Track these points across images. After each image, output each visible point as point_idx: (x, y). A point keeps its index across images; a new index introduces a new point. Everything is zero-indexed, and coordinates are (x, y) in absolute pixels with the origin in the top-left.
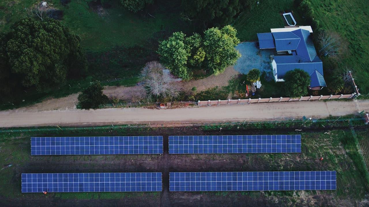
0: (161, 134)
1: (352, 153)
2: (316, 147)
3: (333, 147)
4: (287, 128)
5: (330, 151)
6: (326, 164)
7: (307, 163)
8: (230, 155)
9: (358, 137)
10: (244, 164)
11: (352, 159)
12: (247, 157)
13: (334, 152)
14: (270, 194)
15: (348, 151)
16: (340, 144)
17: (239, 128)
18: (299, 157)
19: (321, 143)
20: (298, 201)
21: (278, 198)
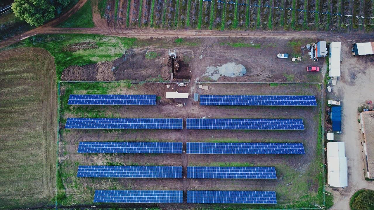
0: (188, 204)
1: (62, 189)
2: (84, 194)
3: (73, 193)
4: (101, 208)
5: (76, 190)
6: (81, 182)
7: (93, 183)
8: (143, 189)
9: (55, 200)
10: (134, 183)
11: (63, 185)
12: (131, 187)
13: (73, 190)
14: (120, 164)
15: (64, 191)
16: (68, 196)
17: (134, 208)
18: (97, 187)
19: (81, 197)
20: (104, 159)
21: (116, 162)
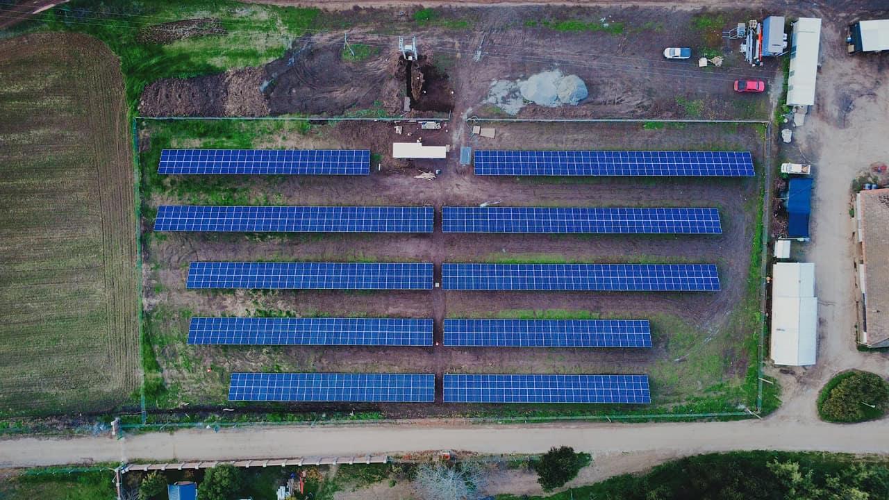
0: (447, 405)
1: (154, 371)
2: (207, 382)
3: (181, 381)
4: (245, 413)
5: (186, 374)
6: (197, 355)
7: (226, 356)
8: (340, 371)
9: (139, 396)
10: (321, 357)
11: (157, 362)
12: (315, 367)
13: (180, 372)
14: (288, 313)
15: (160, 375)
16: (169, 386)
17: (322, 414)
18: (236, 366)
19: (198, 388)
20: (248, 303)
21: (277, 308)
